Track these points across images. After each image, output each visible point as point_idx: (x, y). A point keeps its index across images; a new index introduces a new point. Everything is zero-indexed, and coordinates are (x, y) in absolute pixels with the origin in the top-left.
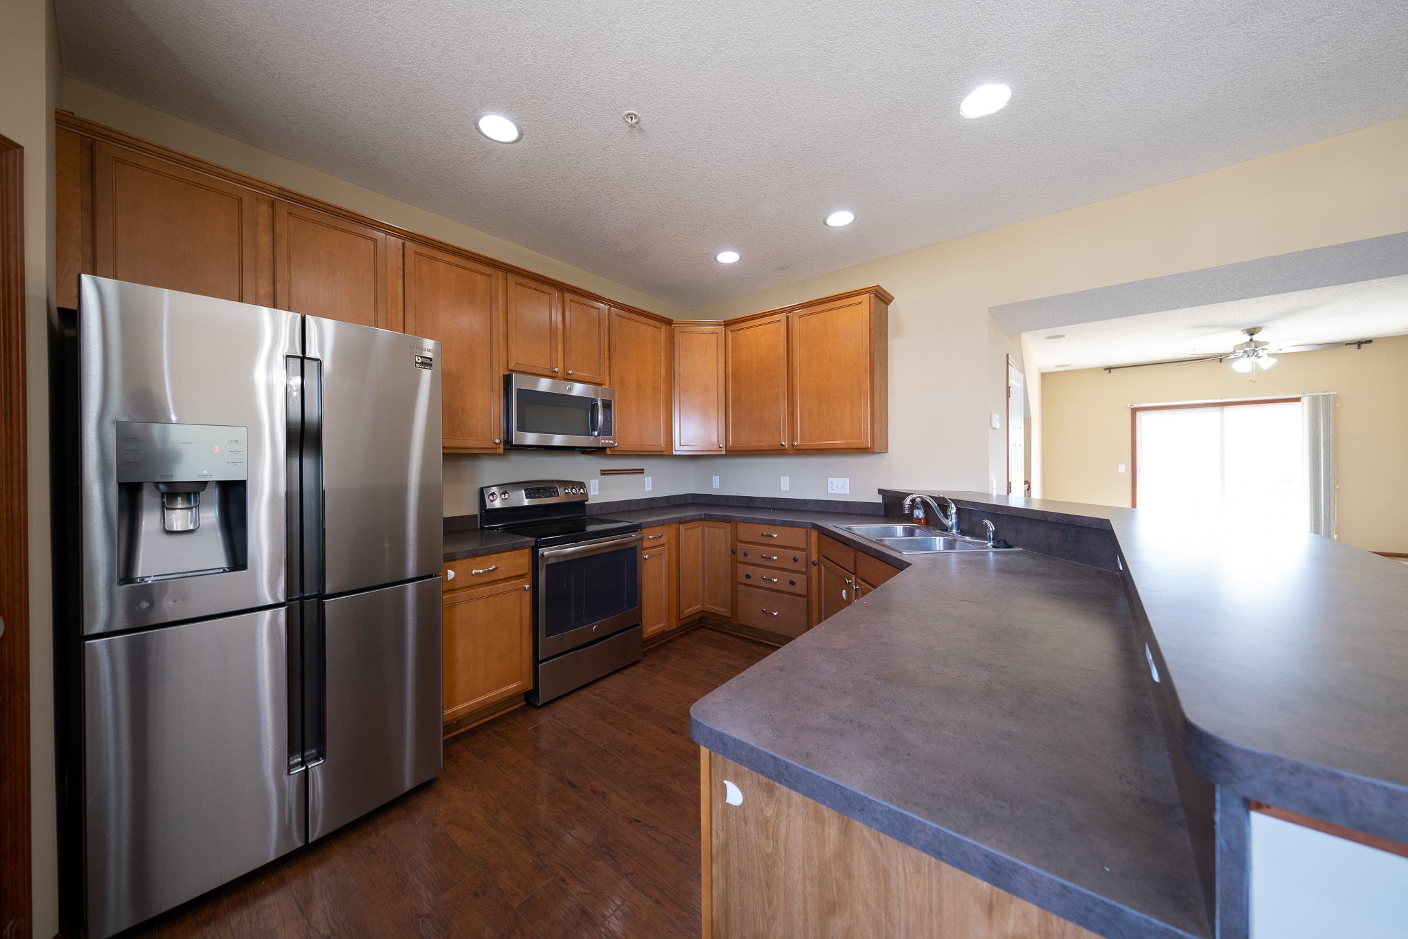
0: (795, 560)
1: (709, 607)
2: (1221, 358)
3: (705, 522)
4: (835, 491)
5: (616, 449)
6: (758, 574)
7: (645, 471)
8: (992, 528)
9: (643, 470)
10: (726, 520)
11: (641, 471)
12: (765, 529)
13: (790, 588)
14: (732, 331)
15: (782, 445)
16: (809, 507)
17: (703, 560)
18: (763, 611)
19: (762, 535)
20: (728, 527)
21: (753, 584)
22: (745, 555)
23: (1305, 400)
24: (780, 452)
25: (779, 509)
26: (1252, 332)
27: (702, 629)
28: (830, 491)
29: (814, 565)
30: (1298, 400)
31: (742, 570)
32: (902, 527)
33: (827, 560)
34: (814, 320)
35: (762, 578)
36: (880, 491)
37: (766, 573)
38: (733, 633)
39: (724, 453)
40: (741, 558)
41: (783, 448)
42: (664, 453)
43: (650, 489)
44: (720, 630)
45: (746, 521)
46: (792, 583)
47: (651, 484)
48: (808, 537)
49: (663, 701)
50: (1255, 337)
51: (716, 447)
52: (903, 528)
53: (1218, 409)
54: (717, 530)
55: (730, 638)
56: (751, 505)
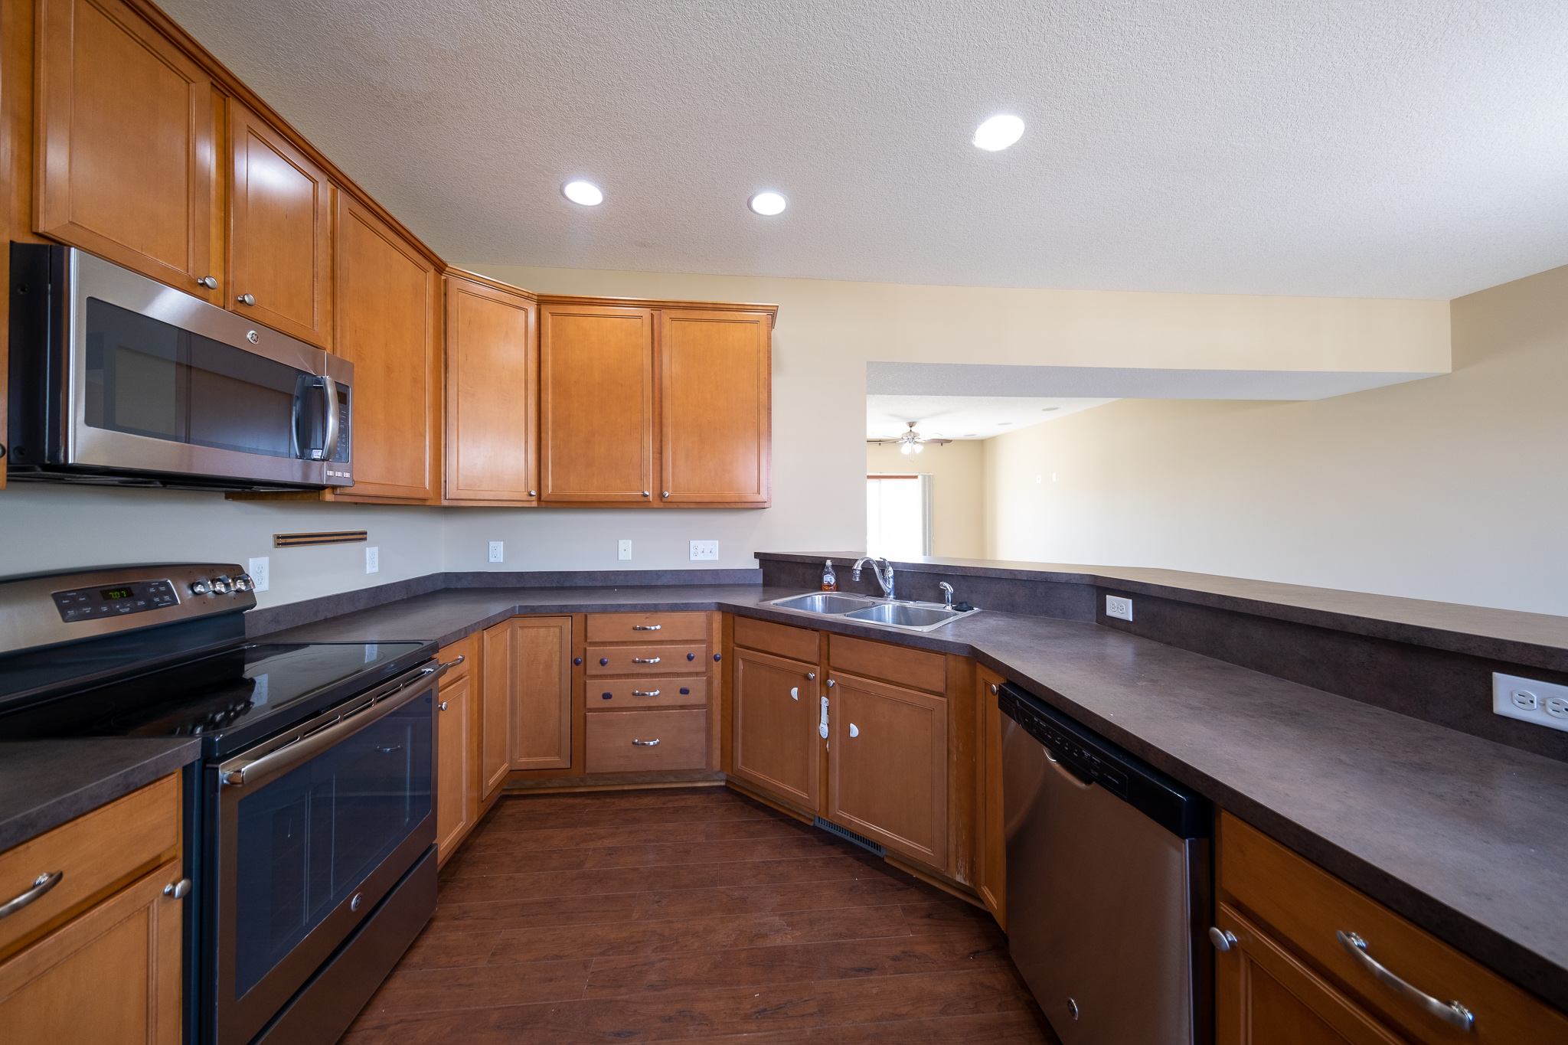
0: (690, 658)
1: (524, 761)
2: (894, 442)
3: (518, 622)
4: (701, 557)
5: (347, 491)
6: (621, 690)
7: (368, 536)
8: (950, 589)
9: (366, 533)
10: (563, 612)
11: (360, 536)
12: (639, 620)
13: (682, 700)
14: (553, 314)
15: (645, 496)
16: (664, 581)
17: (513, 685)
18: (634, 743)
19: (635, 629)
20: (567, 623)
21: (616, 706)
22: (602, 663)
23: (920, 477)
24: (640, 505)
25: (628, 587)
26: (911, 425)
27: (509, 803)
28: (693, 558)
29: (716, 659)
30: (916, 477)
31: (595, 690)
32: (820, 597)
33: (747, 651)
34: (694, 329)
35: (634, 694)
36: (757, 555)
37: (637, 685)
38: (568, 791)
39: (534, 504)
40: (593, 668)
41: (645, 499)
42: (428, 503)
43: (376, 570)
44: (542, 792)
45: (604, 610)
46: (684, 691)
47: (376, 560)
48: (710, 623)
49: (551, 980)
50: (913, 429)
51: (524, 496)
52: (823, 598)
53: (877, 480)
54: (542, 631)
55: (571, 801)
56: (567, 584)
